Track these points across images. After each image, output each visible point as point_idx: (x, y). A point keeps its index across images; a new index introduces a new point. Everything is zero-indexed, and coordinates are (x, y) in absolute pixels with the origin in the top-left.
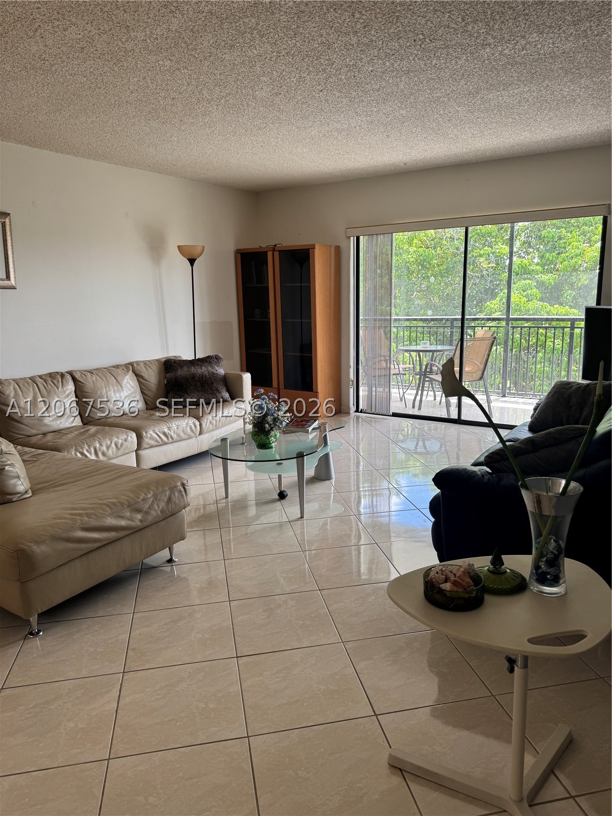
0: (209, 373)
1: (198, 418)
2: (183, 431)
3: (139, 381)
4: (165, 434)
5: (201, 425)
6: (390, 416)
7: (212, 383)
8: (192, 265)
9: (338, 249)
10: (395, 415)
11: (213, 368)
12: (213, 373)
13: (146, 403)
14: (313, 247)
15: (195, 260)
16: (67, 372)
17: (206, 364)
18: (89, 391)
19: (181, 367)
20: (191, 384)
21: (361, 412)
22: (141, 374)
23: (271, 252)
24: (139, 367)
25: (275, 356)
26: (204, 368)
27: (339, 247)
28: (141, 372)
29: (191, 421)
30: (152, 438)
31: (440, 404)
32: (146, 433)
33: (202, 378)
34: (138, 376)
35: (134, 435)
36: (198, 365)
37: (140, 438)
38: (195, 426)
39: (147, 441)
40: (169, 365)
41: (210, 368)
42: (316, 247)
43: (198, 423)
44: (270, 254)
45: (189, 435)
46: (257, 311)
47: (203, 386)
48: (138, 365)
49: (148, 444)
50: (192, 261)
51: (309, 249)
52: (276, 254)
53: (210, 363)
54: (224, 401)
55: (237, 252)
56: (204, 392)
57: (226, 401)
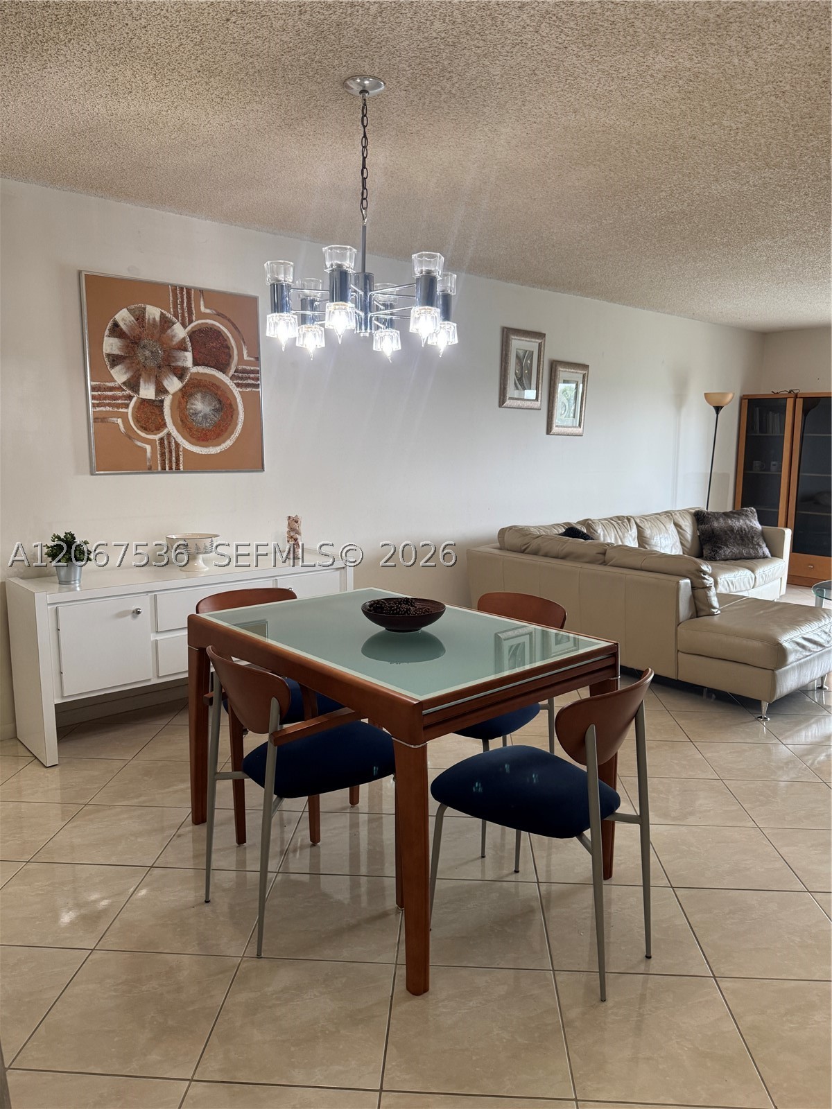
0: (747, 526)
1: (753, 571)
2: (743, 581)
3: (678, 532)
4: (732, 583)
5: (755, 578)
7: (753, 537)
8: (717, 413)
11: (751, 522)
12: (752, 527)
15: (720, 408)
16: (632, 517)
17: (744, 517)
18: (648, 536)
19: (717, 519)
20: (730, 537)
22: (678, 523)
23: (793, 399)
24: (676, 516)
26: (741, 521)
28: (678, 521)
29: (748, 572)
33: (742, 531)
34: (677, 525)
36: (734, 518)
38: (751, 579)
40: (699, 518)
41: (748, 522)
43: (752, 574)
44: (790, 403)
45: (747, 587)
46: (757, 463)
47: (743, 540)
48: (675, 514)
50: (718, 409)
52: (800, 402)
53: (747, 516)
54: (765, 557)
55: (742, 398)
56: (745, 546)
57: (767, 557)
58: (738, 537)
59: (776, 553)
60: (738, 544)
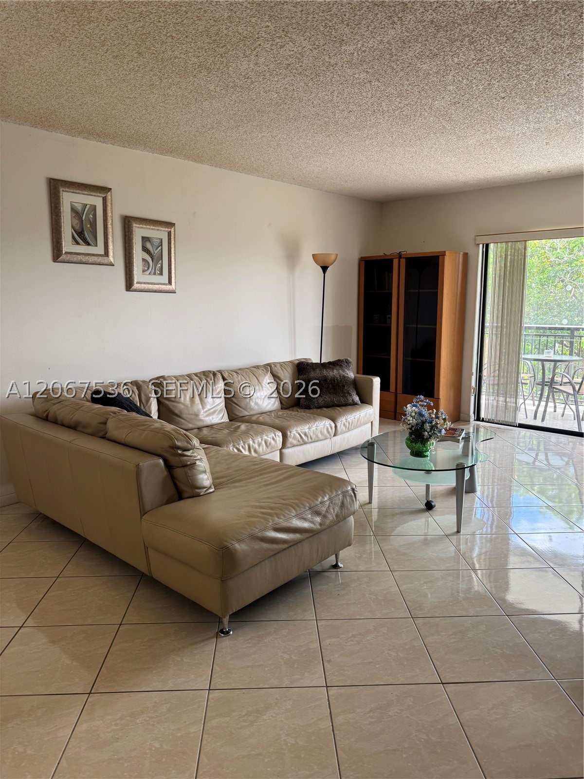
0: (340, 376)
1: (334, 420)
2: (321, 432)
4: (305, 434)
5: (336, 427)
6: (516, 427)
7: (344, 386)
8: (324, 273)
9: (466, 256)
10: (521, 426)
11: (344, 371)
12: (344, 377)
13: (281, 403)
14: (443, 254)
15: (328, 267)
16: (218, 371)
17: (338, 367)
19: (315, 369)
20: (323, 387)
21: (483, 420)
22: (277, 374)
23: (397, 259)
24: (276, 368)
25: (395, 361)
26: (335, 371)
27: (467, 254)
28: (277, 372)
29: (328, 423)
30: (294, 438)
31: (563, 416)
32: (290, 432)
33: (334, 381)
34: (275, 376)
35: (280, 434)
36: (330, 368)
37: (285, 437)
38: (331, 428)
39: (290, 440)
40: (302, 368)
41: (341, 372)
42: (447, 254)
43: (333, 425)
44: (396, 262)
45: (325, 436)
46: (376, 317)
47: (335, 389)
48: (275, 366)
49: (291, 444)
50: (325, 269)
51: (438, 256)
52: (403, 261)
53: (341, 366)
54: (354, 404)
55: (361, 260)
56: (336, 394)
57: (356, 404)
58: (330, 386)
59: (366, 400)
60: (330, 393)
